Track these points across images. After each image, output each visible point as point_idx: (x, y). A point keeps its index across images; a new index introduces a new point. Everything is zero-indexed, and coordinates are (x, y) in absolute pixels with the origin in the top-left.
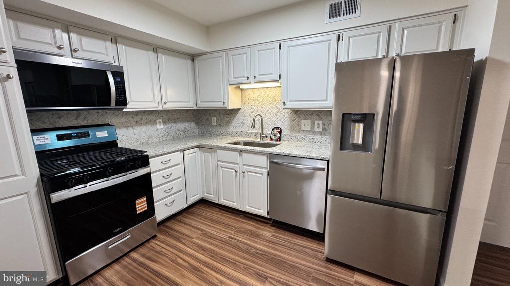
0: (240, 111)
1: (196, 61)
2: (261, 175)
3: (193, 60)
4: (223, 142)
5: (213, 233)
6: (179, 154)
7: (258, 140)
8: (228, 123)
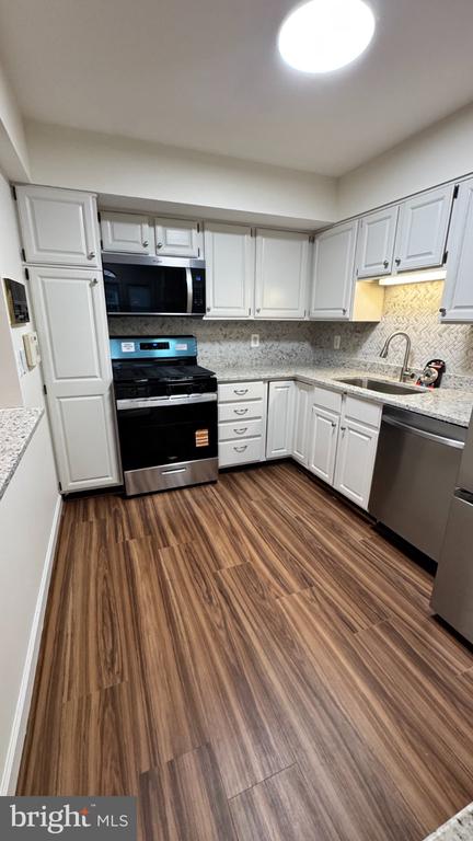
0: (378, 326)
1: (317, 241)
2: (367, 439)
3: (312, 240)
4: (328, 377)
5: (281, 504)
6: (262, 386)
7: (396, 381)
8: (357, 346)
